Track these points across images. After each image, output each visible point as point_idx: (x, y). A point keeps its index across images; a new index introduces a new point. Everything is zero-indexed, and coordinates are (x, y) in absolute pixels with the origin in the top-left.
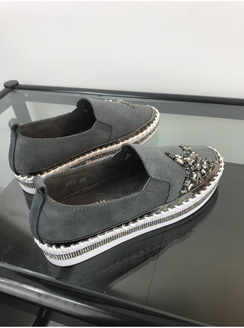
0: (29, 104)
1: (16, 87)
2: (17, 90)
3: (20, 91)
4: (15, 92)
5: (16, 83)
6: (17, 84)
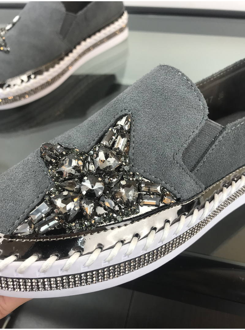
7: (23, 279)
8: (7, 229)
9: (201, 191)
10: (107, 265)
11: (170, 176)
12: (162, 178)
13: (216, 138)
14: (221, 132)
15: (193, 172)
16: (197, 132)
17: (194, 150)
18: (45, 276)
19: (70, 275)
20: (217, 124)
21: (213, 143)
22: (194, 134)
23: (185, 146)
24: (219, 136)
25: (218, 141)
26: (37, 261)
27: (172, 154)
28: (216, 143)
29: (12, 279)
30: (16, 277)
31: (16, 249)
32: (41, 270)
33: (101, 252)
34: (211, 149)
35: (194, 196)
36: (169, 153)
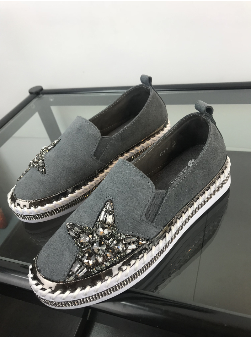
0: (54, 109)
1: (40, 93)
2: (41, 95)
3: (45, 96)
4: (40, 97)
5: (40, 88)
6: (42, 89)
7: (76, 300)
8: (61, 278)
9: (161, 230)
10: (117, 283)
11: (141, 230)
12: (136, 232)
13: (163, 198)
14: (166, 195)
15: (154, 222)
16: (151, 200)
17: (151, 210)
18: (86, 297)
19: (99, 293)
20: (162, 190)
21: (162, 202)
22: (150, 202)
23: (145, 210)
24: (165, 197)
25: (164, 200)
26: (81, 291)
27: (139, 217)
28: (164, 201)
29: (71, 301)
30: (72, 300)
31: (69, 287)
32: (84, 294)
33: (112, 278)
34: (161, 206)
35: (157, 234)
36: (137, 217)
